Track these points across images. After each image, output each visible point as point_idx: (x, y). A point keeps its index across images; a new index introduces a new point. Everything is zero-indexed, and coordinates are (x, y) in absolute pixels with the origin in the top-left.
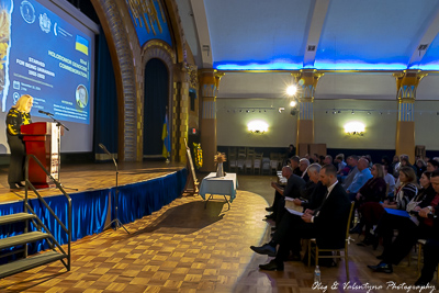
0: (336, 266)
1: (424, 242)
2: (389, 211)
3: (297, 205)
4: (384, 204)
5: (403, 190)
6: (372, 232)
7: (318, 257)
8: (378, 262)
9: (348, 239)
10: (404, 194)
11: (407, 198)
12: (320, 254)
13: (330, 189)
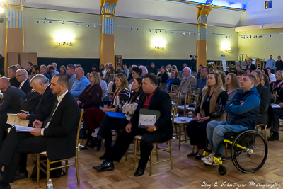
0: (65, 174)
1: (140, 138)
2: (110, 115)
3: (21, 118)
4: (105, 109)
5: (119, 95)
6: (94, 135)
7: (49, 170)
8: (102, 162)
9: (78, 147)
10: (120, 99)
11: (123, 101)
12: (52, 166)
13: (60, 99)
